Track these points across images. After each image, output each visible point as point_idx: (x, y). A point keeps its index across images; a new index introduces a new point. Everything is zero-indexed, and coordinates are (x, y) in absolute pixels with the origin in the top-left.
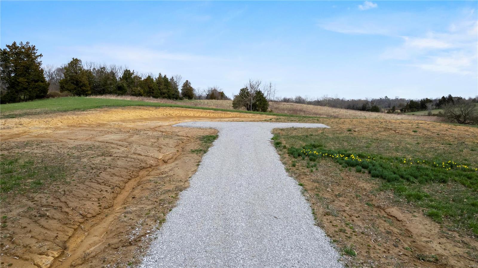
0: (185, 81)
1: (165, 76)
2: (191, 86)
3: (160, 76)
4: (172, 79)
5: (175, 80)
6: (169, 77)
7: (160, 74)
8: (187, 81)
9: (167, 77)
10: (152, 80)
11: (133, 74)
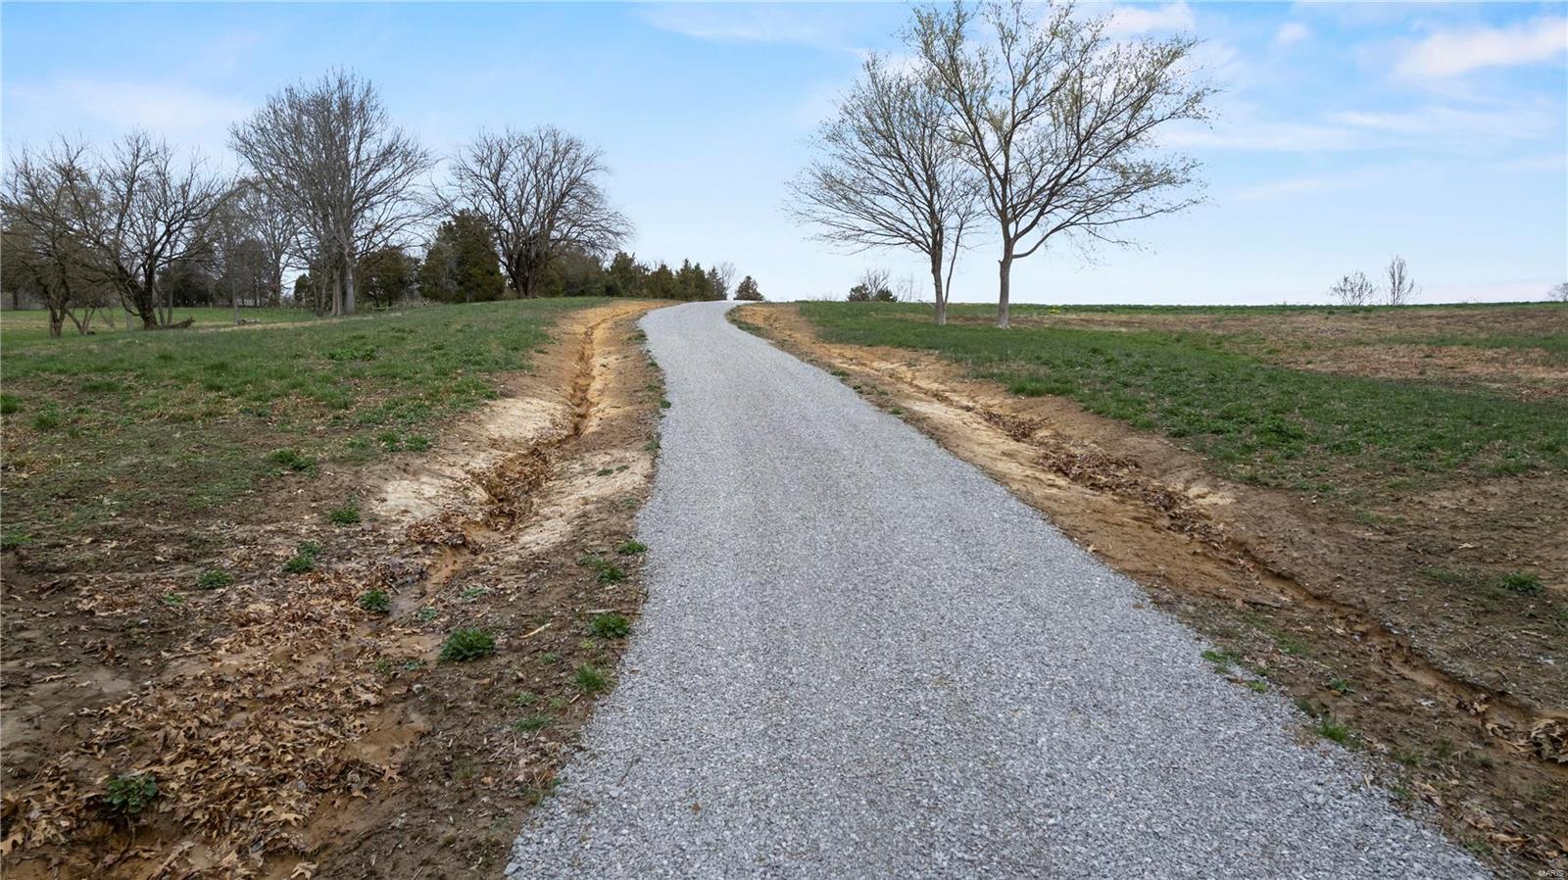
0: (742, 279)
1: (697, 267)
2: (758, 290)
3: (686, 265)
4: (713, 273)
5: (720, 275)
6: (706, 268)
7: (687, 261)
8: (749, 278)
9: (702, 268)
10: (671, 274)
11: (632, 260)
